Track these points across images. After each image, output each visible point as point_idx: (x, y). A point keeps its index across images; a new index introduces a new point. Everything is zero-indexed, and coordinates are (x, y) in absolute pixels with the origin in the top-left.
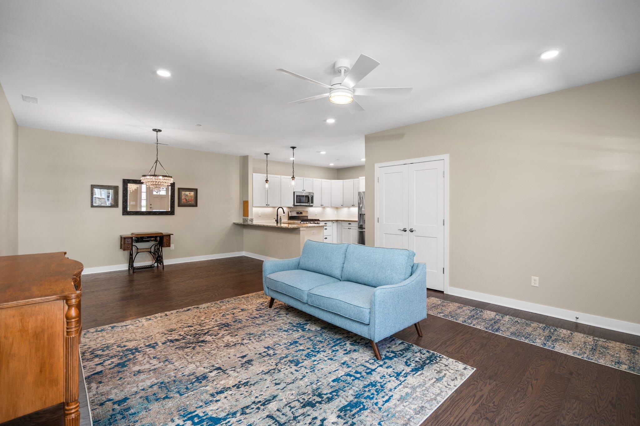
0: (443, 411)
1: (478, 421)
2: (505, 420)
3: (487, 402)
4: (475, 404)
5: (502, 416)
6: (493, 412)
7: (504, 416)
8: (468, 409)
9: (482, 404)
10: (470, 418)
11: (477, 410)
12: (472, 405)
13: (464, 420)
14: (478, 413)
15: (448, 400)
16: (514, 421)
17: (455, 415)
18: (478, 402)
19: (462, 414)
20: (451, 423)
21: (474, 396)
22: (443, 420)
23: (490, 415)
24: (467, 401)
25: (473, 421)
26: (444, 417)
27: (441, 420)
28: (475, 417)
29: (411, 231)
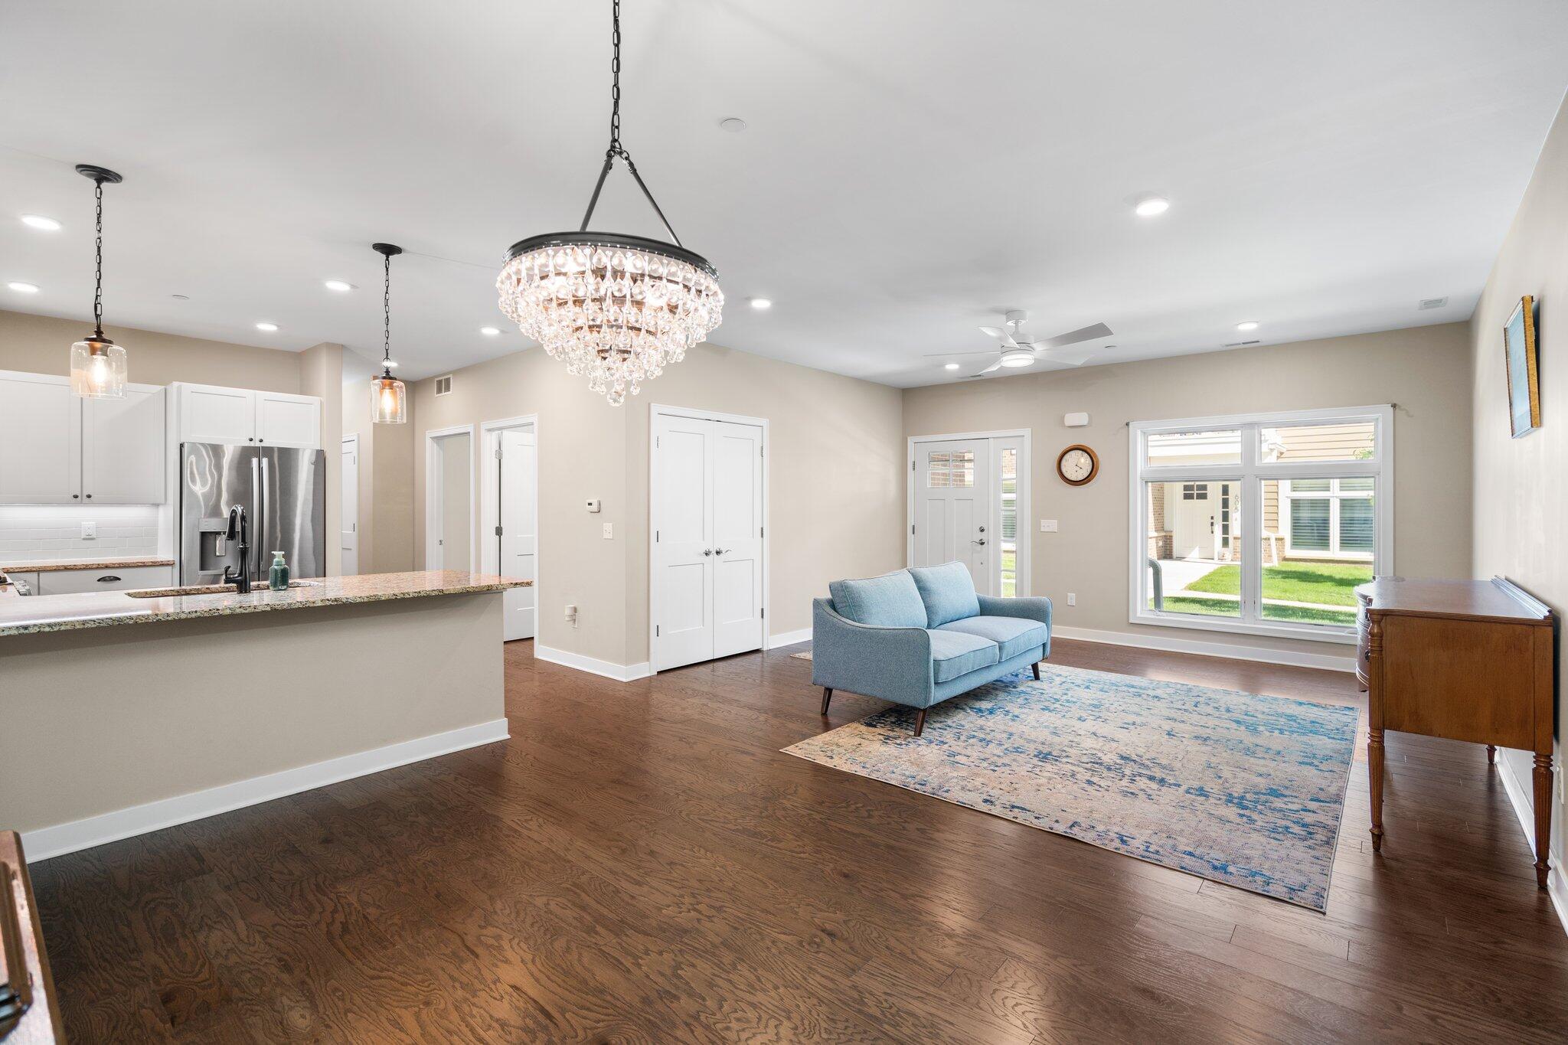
29: (718, 553)
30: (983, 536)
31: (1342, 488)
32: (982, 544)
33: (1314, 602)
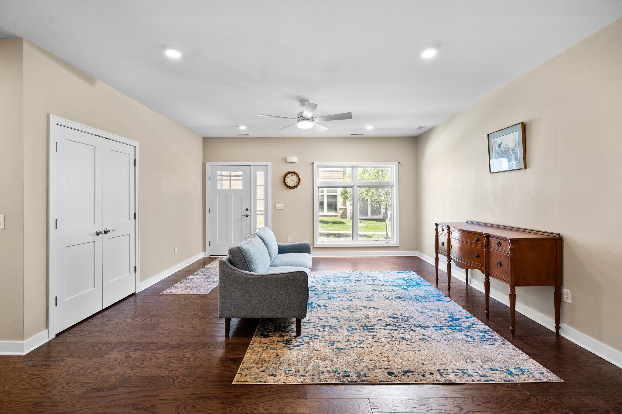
29: (106, 232)
30: (248, 213)
31: (328, 192)
32: (248, 216)
33: (332, 230)
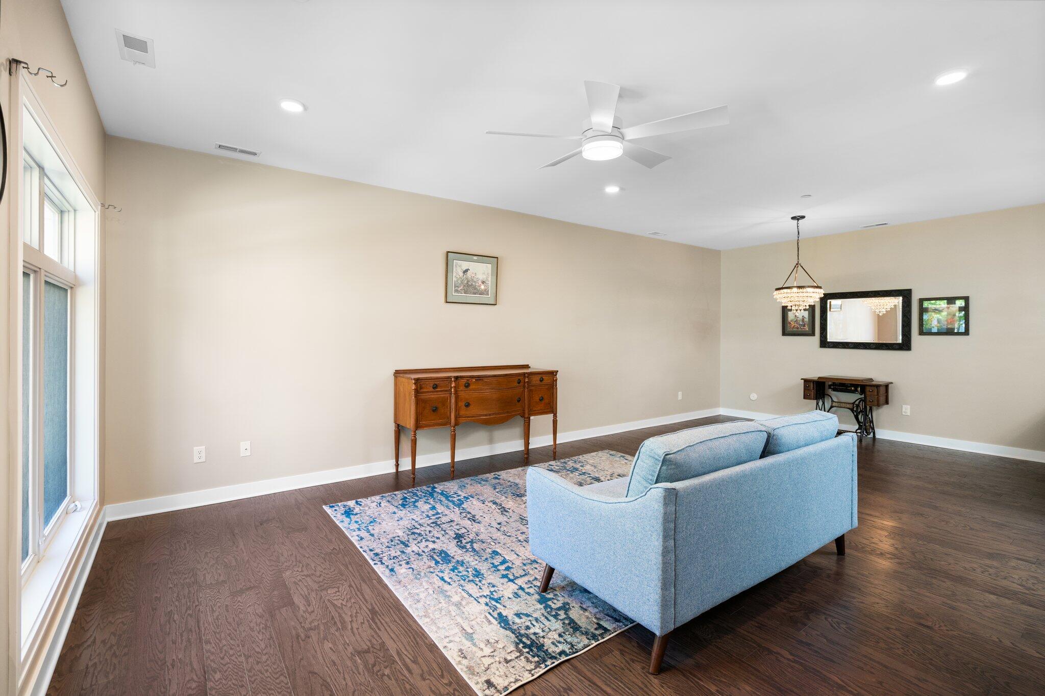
0: (404, 618)
1: (370, 641)
2: (352, 670)
3: (394, 670)
4: (398, 653)
5: (361, 671)
6: (374, 665)
7: (359, 674)
8: (394, 641)
9: (394, 662)
10: (379, 636)
11: (386, 650)
12: (399, 650)
13: (379, 629)
14: (380, 648)
15: (420, 630)
16: (345, 679)
17: (391, 624)
18: (400, 659)
19: (391, 634)
20: (382, 616)
21: (415, 662)
22: (390, 612)
23: (371, 659)
24: (408, 648)
25: (373, 636)
26: (394, 616)
27: (391, 610)
28: (378, 641)
